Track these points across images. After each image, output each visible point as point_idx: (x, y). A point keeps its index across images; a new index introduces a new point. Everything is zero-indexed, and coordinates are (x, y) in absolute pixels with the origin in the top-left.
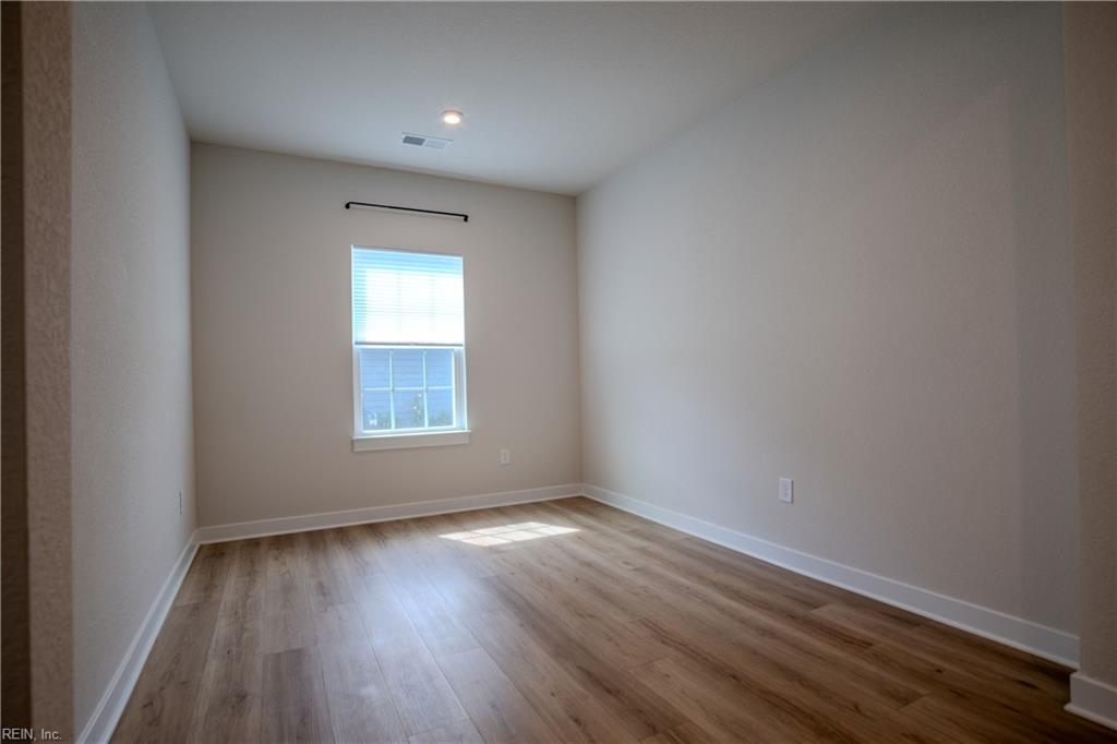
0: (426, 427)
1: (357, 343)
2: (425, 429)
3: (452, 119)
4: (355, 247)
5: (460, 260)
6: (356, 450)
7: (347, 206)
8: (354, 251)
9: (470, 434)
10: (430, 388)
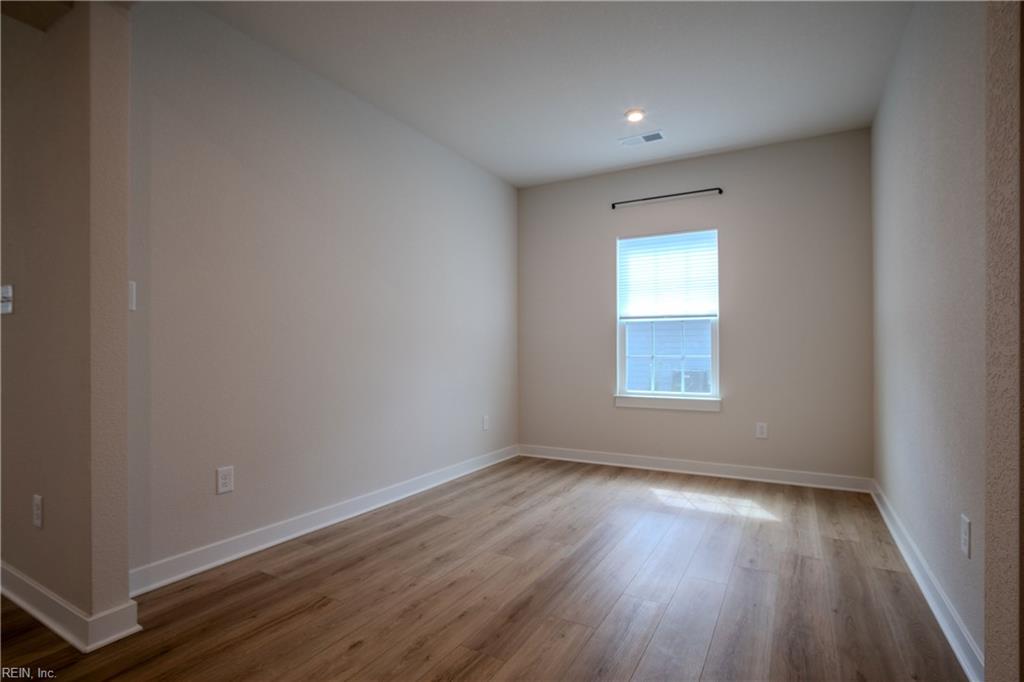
0: (683, 392)
1: (621, 318)
2: (683, 394)
3: (635, 117)
4: (621, 238)
5: (715, 233)
6: (617, 405)
7: (613, 206)
8: (619, 242)
9: (721, 402)
10: (688, 356)
